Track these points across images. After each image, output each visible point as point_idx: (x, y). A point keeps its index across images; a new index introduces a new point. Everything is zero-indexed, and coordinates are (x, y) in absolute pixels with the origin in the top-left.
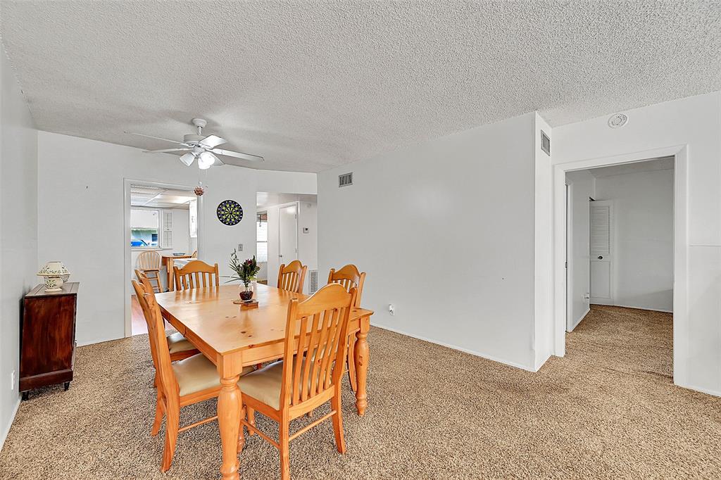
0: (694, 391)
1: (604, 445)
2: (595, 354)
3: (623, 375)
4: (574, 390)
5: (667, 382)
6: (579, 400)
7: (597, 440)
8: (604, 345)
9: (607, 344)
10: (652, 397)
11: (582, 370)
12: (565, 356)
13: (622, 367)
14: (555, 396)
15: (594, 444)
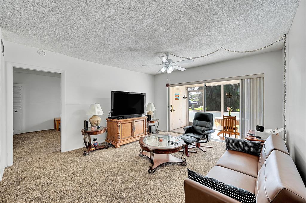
0: (67, 152)
1: (54, 186)
2: (28, 156)
3: (45, 158)
4: (29, 176)
5: (59, 153)
6: (35, 178)
7: (51, 186)
8: (30, 151)
9: (31, 150)
10: (58, 160)
11: (27, 165)
12: (14, 164)
13: (42, 156)
14: (21, 184)
15: (51, 189)
